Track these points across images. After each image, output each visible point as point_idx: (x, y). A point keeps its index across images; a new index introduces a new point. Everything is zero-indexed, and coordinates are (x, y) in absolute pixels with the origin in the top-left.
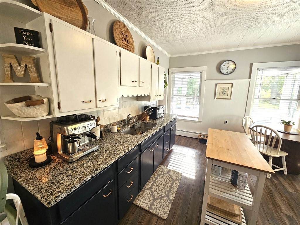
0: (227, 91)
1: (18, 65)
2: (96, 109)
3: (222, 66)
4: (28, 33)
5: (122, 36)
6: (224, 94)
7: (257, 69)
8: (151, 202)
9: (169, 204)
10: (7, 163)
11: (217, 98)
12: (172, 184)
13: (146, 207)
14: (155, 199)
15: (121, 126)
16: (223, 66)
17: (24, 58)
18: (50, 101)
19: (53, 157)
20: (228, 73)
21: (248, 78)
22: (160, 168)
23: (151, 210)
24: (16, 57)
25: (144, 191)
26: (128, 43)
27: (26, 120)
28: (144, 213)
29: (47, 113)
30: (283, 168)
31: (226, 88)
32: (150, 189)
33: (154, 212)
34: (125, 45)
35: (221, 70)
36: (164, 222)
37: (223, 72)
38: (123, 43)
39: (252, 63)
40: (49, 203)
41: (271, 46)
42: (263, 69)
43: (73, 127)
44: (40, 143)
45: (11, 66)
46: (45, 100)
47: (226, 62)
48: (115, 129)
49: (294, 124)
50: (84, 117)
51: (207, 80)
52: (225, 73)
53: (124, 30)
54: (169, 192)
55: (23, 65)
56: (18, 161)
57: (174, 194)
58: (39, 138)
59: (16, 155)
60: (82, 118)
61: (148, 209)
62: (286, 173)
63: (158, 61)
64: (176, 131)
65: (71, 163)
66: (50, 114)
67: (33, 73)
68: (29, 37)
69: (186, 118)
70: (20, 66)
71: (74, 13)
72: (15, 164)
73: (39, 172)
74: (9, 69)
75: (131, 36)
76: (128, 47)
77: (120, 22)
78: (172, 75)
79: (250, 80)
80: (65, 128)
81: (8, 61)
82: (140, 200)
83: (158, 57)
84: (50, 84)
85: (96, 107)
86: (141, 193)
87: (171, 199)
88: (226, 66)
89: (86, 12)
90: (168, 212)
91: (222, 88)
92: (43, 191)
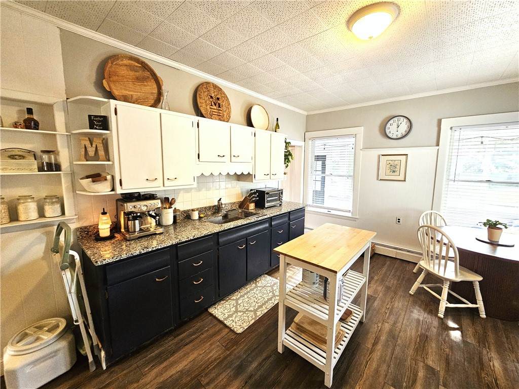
0: (398, 167)
1: (90, 146)
2: (163, 188)
3: (388, 125)
4: (99, 119)
5: (211, 100)
6: (394, 172)
7: (449, 127)
8: (231, 313)
9: (252, 320)
10: (78, 233)
11: (381, 180)
12: (271, 299)
13: (221, 318)
14: (236, 311)
15: (210, 213)
16: (391, 125)
17: (95, 139)
18: (113, 178)
19: (116, 235)
20: (399, 136)
21: (435, 145)
22: (264, 279)
23: (225, 322)
24: (89, 139)
25: (227, 301)
26: (219, 107)
27: (92, 194)
28: (216, 322)
29: (110, 190)
30: (477, 304)
31: (396, 162)
32: (237, 300)
33: (228, 324)
34: (214, 110)
35: (387, 131)
36: (235, 336)
37: (390, 135)
38: (210, 108)
39: (440, 118)
40: (97, 262)
41: (473, 87)
42: (461, 128)
43: (133, 204)
44: (104, 217)
45: (85, 147)
46: (109, 177)
47: (396, 119)
48: (196, 216)
49: (506, 228)
50: (148, 196)
51: (365, 148)
52: (394, 137)
53: (214, 92)
54: (261, 307)
55: (94, 146)
56: (87, 234)
57: (266, 311)
58: (104, 213)
59: (86, 227)
60: (146, 197)
61: (222, 319)
62: (483, 315)
63: (277, 124)
64: (305, 230)
65: (129, 240)
66: (113, 190)
67: (101, 153)
68: (99, 121)
69: (333, 212)
70: (92, 146)
71: (148, 87)
72: (84, 235)
73: (100, 244)
74: (84, 150)
75: (227, 97)
76: (220, 112)
77: (208, 83)
78: (310, 142)
79: (438, 147)
80: (125, 204)
81: (83, 143)
82: (218, 309)
83: (277, 119)
84: (114, 163)
85: (164, 186)
86: (222, 302)
87: (258, 315)
88: (395, 125)
89: (161, 83)
90: (246, 328)
91: (390, 162)
92: (96, 255)
